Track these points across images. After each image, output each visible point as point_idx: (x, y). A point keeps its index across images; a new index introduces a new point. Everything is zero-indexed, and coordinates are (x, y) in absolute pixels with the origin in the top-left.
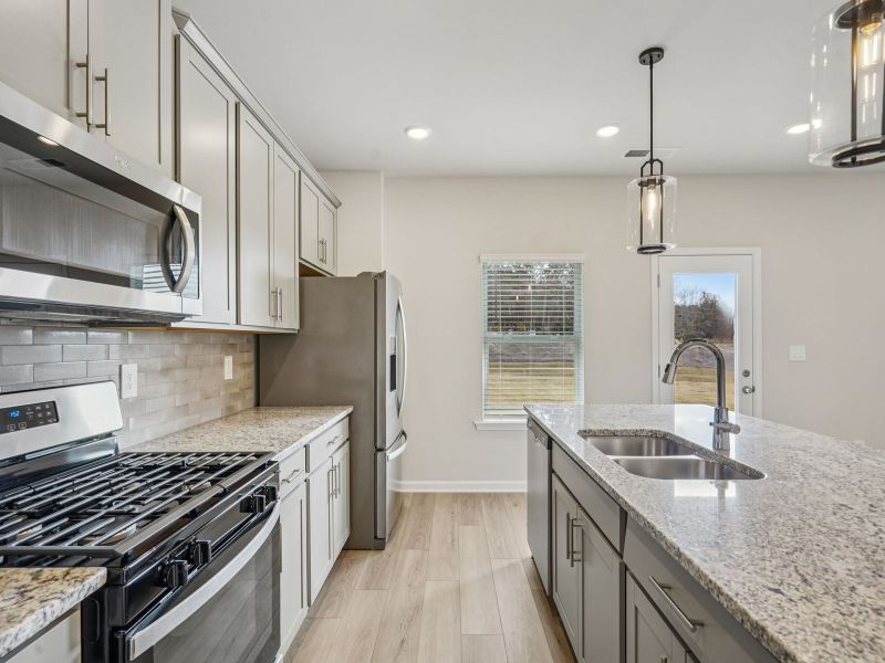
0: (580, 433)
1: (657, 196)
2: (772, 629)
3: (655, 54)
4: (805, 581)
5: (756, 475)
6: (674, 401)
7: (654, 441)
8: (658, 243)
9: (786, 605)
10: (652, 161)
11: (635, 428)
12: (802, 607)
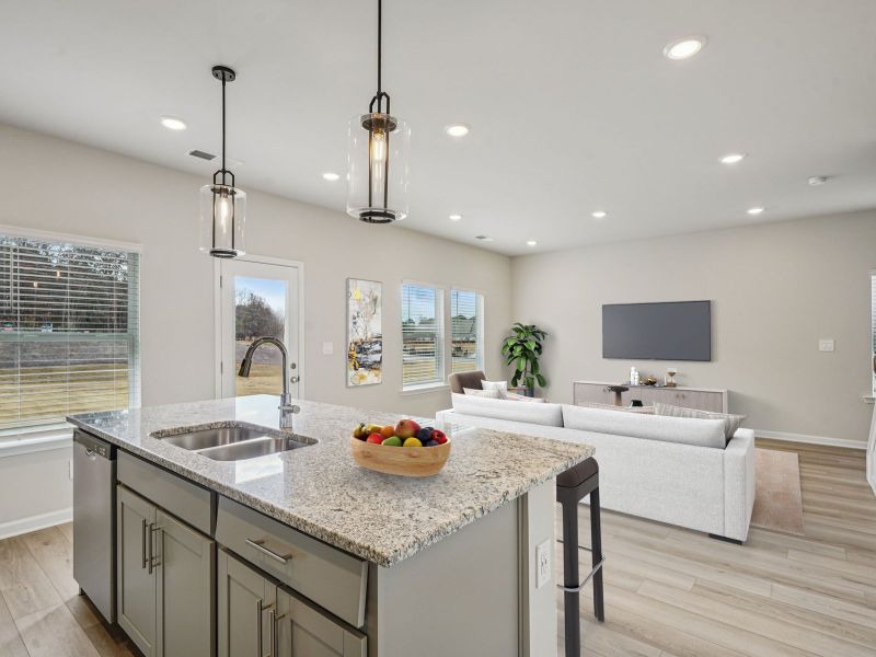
0: (152, 435)
1: (229, 207)
2: (340, 533)
3: (227, 74)
4: (353, 499)
5: (312, 442)
6: (235, 395)
7: (228, 432)
8: (231, 249)
9: (345, 516)
10: (224, 171)
11: (209, 422)
12: (355, 514)
